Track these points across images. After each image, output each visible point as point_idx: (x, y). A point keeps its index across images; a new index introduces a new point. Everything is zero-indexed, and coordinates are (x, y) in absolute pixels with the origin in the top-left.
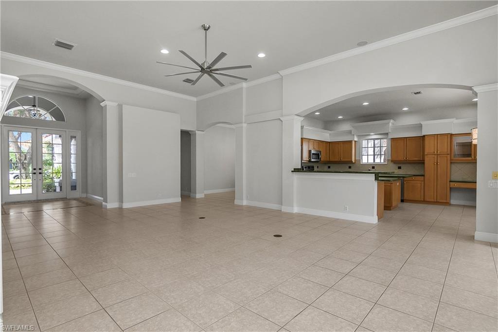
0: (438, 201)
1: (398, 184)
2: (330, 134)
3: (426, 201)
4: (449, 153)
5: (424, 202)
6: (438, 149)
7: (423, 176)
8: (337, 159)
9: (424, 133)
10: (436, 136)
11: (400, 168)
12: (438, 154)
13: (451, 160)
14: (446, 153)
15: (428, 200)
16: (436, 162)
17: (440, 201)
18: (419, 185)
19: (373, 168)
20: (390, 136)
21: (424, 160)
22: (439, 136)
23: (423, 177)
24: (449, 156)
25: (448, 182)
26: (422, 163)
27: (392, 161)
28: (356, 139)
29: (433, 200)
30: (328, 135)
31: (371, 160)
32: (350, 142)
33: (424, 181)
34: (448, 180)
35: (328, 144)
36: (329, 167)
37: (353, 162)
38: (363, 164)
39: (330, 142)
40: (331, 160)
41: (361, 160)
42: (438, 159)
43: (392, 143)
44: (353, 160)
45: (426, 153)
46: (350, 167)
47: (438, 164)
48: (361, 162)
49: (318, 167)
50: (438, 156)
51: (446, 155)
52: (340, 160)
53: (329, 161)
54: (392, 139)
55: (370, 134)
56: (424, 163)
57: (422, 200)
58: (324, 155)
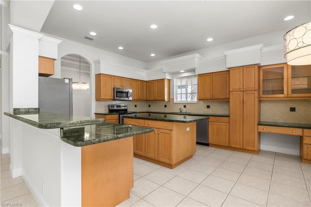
0: (244, 148)
2: (147, 73)
3: (231, 147)
4: (257, 88)
5: (229, 147)
6: (245, 84)
7: (228, 116)
8: (152, 99)
10: (241, 68)
11: (208, 107)
12: (245, 90)
13: (259, 97)
14: (254, 89)
15: (233, 146)
16: (242, 99)
17: (247, 148)
18: (224, 127)
19: (185, 106)
20: (197, 73)
21: (229, 99)
22: (245, 67)
23: (227, 118)
24: (256, 92)
25: (256, 125)
26: (227, 101)
28: (168, 77)
29: (238, 147)
30: (145, 73)
31: (184, 99)
32: (163, 80)
33: (229, 123)
34: (256, 123)
35: (145, 83)
36: (149, 106)
37: (166, 101)
38: (177, 102)
39: (147, 81)
40: (148, 99)
41: (175, 99)
42: (245, 96)
43: (199, 79)
44: (165, 99)
45: (231, 90)
46: (165, 106)
47: (245, 102)
48: (175, 101)
49: (136, 106)
50: (245, 93)
51: (253, 92)
52: (155, 99)
53: (147, 100)
54: (199, 76)
55: (181, 71)
56: (229, 101)
57: (227, 145)
58: (139, 94)
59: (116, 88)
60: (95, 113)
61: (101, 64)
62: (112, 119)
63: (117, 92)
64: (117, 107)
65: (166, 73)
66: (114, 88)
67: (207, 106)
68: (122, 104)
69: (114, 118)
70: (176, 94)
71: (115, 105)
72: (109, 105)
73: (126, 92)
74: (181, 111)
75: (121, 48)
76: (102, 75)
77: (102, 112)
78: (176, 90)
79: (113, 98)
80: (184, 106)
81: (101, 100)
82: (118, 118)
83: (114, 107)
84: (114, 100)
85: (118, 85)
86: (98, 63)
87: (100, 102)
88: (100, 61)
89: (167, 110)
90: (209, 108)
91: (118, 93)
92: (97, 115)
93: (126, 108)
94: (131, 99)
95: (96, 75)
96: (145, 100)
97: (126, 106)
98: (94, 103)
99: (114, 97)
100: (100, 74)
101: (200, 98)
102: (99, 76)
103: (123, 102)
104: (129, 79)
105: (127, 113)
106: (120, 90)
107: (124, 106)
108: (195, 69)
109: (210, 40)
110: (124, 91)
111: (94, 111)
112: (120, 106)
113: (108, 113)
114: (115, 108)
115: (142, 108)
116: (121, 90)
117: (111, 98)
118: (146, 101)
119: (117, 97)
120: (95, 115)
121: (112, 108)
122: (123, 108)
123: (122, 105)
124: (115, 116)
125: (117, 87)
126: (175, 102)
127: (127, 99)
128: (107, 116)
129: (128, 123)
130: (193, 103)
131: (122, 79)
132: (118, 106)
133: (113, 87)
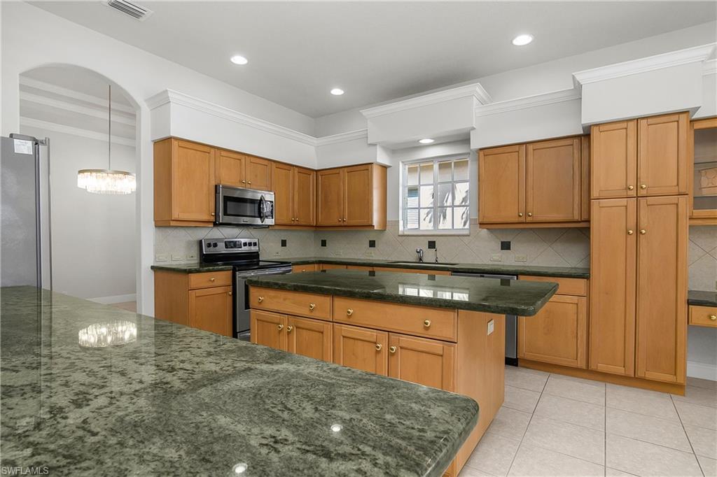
0: (640, 374)
1: (491, 328)
3: (596, 371)
5: (588, 372)
6: (642, 174)
7: (585, 275)
8: (334, 221)
9: (587, 119)
10: (632, 125)
11: (506, 246)
12: (643, 192)
13: (690, 216)
14: (675, 190)
15: (602, 367)
16: (633, 223)
17: (650, 375)
18: (572, 308)
19: (434, 242)
20: (476, 144)
21: (588, 221)
22: (643, 123)
23: (583, 282)
24: (684, 201)
25: (683, 305)
26: (579, 232)
27: (481, 224)
28: (382, 158)
29: (620, 370)
32: (368, 167)
33: (588, 296)
34: (683, 298)
35: (312, 177)
36: (324, 243)
37: (375, 228)
38: (406, 233)
39: (317, 171)
40: (322, 222)
41: (401, 223)
42: (643, 213)
43: (482, 163)
44: (374, 224)
45: (595, 194)
46: (372, 244)
47: (643, 231)
48: (401, 228)
49: (284, 243)
50: (642, 201)
51: (674, 199)
52: (341, 223)
53: (316, 226)
54: (481, 153)
55: (421, 141)
56: (589, 228)
57: (581, 363)
58: (296, 206)
59: (223, 187)
60: (152, 268)
61: (172, 105)
62: (210, 284)
63: (227, 199)
64: (226, 247)
65: (378, 147)
66: (216, 186)
67: (503, 243)
68: (243, 238)
69: (216, 283)
70: (405, 209)
71: (220, 240)
72: (201, 241)
73: (253, 201)
74: (421, 259)
75: (239, 60)
76: (175, 144)
77: (177, 263)
78: (404, 198)
79: (213, 219)
80: (429, 242)
81: (172, 224)
82: (230, 282)
83: (215, 245)
84: (216, 224)
85: (229, 178)
86: (161, 102)
87: (169, 231)
88: (170, 94)
89: (375, 256)
90: (509, 248)
91: (228, 203)
92: (160, 274)
93: (254, 249)
94: (269, 221)
95: (156, 143)
96: (312, 226)
97: (255, 244)
98: (148, 233)
99: (216, 215)
100: (170, 138)
101: (486, 220)
102: (164, 146)
103: (245, 232)
104: (266, 162)
105: (258, 264)
106: (237, 195)
107: (250, 244)
108: (469, 134)
109: (523, 40)
110: (249, 196)
111: (148, 259)
112: (235, 245)
113: (197, 267)
114: (221, 249)
115: (300, 248)
116: (238, 192)
117: (205, 218)
118: (314, 229)
119: (225, 213)
120: (152, 273)
121: (212, 250)
122: (244, 249)
123: (243, 241)
124: (221, 277)
125: (228, 184)
126: (400, 233)
127: (258, 221)
128: (193, 277)
129: (267, 306)
130: (458, 236)
131: (243, 161)
132: (228, 245)
133: (213, 183)
